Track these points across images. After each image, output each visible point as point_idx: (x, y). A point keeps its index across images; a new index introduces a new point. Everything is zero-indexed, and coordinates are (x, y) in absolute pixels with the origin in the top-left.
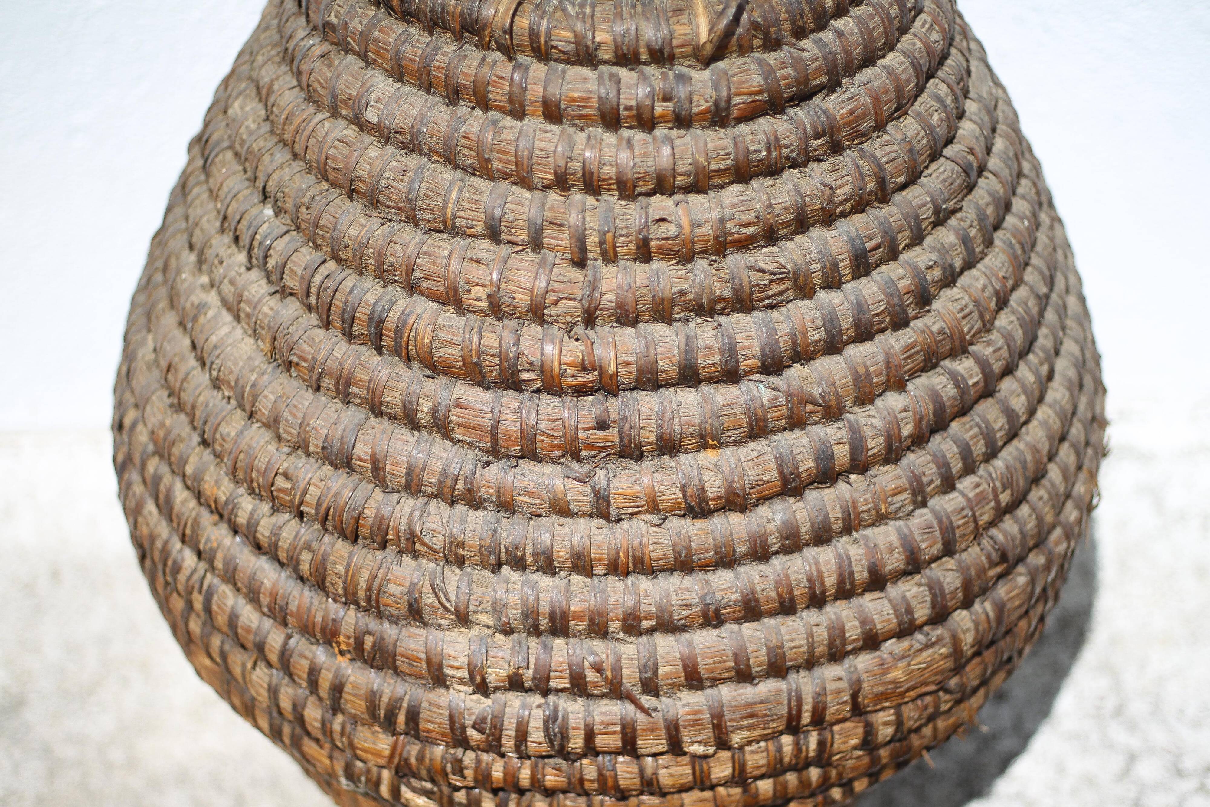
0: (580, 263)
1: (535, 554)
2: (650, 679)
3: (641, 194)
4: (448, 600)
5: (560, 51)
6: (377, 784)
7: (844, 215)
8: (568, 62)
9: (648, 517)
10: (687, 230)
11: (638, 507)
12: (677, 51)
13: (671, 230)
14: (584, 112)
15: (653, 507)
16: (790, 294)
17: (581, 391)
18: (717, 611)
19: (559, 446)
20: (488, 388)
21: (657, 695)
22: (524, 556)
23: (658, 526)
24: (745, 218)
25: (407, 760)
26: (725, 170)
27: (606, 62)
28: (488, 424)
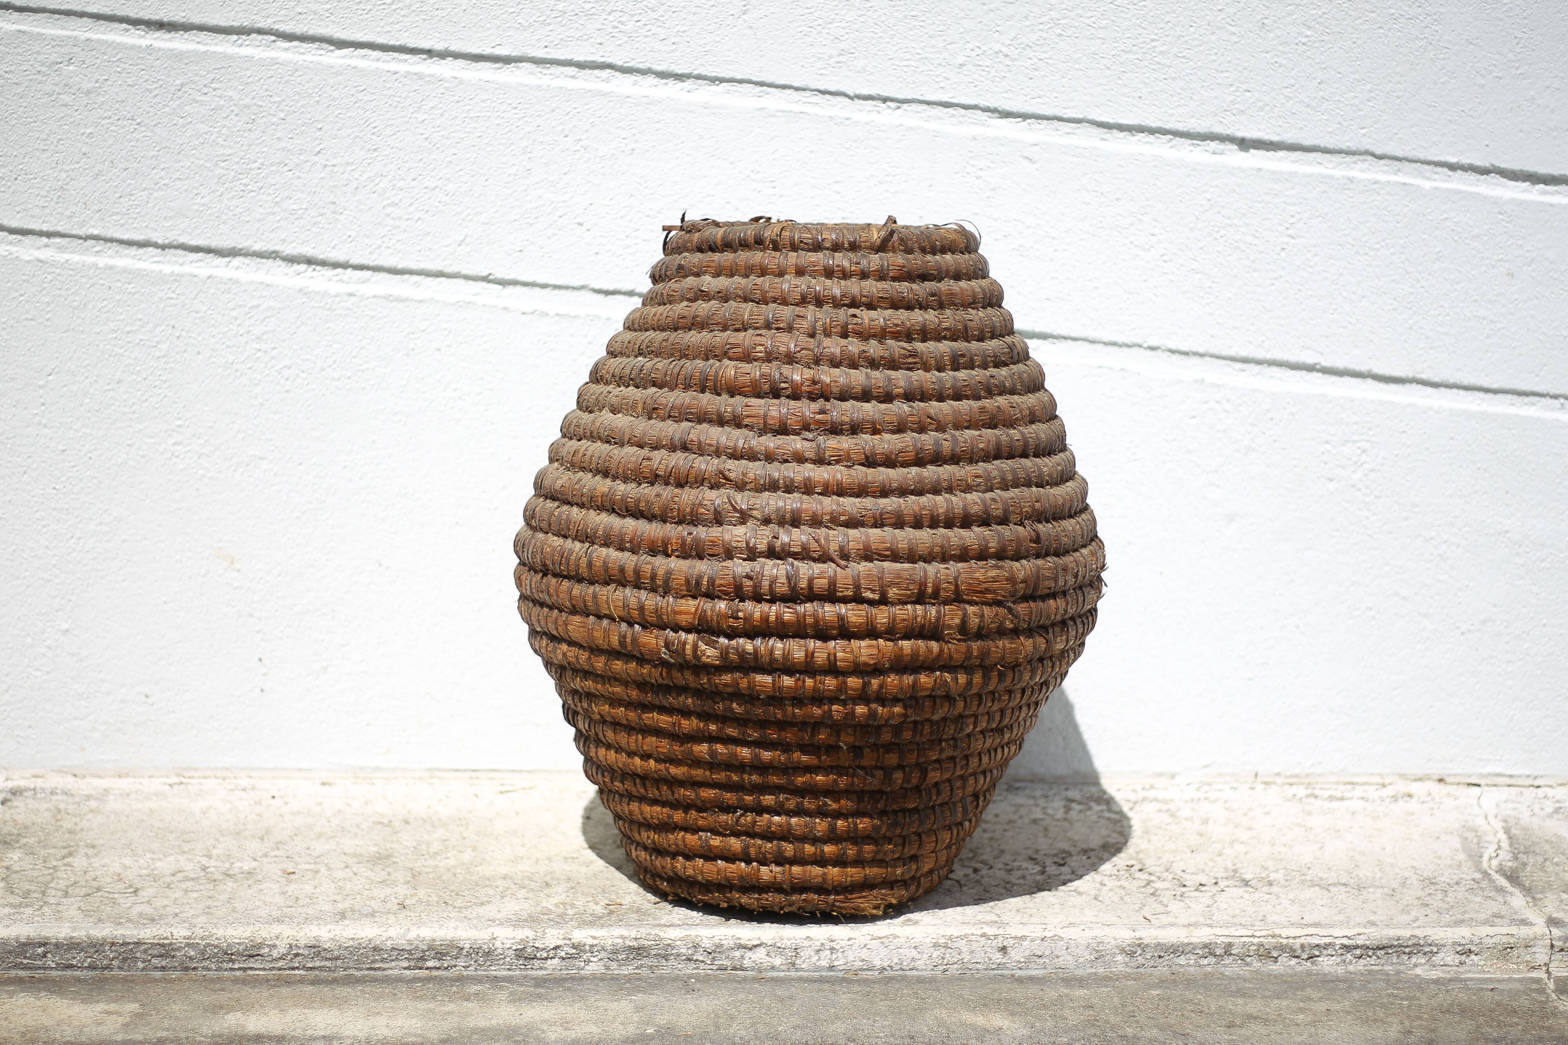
0: (812, 335)
1: (784, 479)
2: (844, 546)
3: (844, 305)
4: (736, 503)
5: (805, 244)
6: (685, 643)
7: (945, 338)
8: (809, 250)
9: (845, 463)
10: (866, 321)
11: (840, 456)
12: (863, 244)
13: (860, 321)
14: (816, 268)
15: (849, 458)
16: (919, 366)
17: (812, 397)
18: (881, 514)
19: (799, 422)
20: (763, 398)
21: (848, 560)
22: (778, 480)
23: (849, 467)
24: (896, 322)
25: (705, 611)
26: (886, 298)
27: (827, 249)
28: (762, 412)
